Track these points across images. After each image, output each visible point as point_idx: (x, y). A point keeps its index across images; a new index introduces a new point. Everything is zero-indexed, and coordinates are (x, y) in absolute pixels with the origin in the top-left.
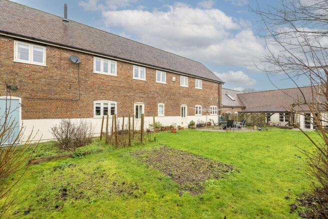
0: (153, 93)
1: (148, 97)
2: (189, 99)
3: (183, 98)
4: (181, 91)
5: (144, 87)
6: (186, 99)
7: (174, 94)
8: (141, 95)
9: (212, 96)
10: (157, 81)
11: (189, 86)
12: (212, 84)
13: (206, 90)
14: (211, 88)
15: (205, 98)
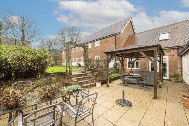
0: (80, 54)
1: (79, 56)
5: (78, 53)
8: (77, 56)
9: (108, 48)
10: (81, 50)
11: (92, 47)
12: (108, 39)
13: (103, 45)
14: (107, 42)
15: (102, 50)
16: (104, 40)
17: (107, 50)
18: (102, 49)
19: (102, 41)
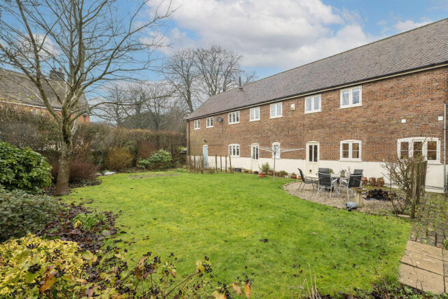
0: (266, 131)
1: (262, 137)
2: (322, 130)
3: (310, 131)
4: (306, 121)
5: (258, 127)
6: (316, 132)
7: (294, 128)
8: (255, 136)
9: (405, 113)
10: (271, 117)
11: (324, 109)
12: (405, 82)
13: (380, 103)
14: (405, 93)
15: (375, 122)
16: (387, 85)
17: (404, 121)
18: (374, 119)
19: (375, 88)
